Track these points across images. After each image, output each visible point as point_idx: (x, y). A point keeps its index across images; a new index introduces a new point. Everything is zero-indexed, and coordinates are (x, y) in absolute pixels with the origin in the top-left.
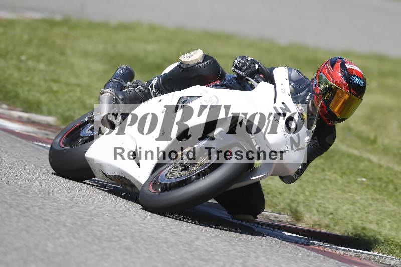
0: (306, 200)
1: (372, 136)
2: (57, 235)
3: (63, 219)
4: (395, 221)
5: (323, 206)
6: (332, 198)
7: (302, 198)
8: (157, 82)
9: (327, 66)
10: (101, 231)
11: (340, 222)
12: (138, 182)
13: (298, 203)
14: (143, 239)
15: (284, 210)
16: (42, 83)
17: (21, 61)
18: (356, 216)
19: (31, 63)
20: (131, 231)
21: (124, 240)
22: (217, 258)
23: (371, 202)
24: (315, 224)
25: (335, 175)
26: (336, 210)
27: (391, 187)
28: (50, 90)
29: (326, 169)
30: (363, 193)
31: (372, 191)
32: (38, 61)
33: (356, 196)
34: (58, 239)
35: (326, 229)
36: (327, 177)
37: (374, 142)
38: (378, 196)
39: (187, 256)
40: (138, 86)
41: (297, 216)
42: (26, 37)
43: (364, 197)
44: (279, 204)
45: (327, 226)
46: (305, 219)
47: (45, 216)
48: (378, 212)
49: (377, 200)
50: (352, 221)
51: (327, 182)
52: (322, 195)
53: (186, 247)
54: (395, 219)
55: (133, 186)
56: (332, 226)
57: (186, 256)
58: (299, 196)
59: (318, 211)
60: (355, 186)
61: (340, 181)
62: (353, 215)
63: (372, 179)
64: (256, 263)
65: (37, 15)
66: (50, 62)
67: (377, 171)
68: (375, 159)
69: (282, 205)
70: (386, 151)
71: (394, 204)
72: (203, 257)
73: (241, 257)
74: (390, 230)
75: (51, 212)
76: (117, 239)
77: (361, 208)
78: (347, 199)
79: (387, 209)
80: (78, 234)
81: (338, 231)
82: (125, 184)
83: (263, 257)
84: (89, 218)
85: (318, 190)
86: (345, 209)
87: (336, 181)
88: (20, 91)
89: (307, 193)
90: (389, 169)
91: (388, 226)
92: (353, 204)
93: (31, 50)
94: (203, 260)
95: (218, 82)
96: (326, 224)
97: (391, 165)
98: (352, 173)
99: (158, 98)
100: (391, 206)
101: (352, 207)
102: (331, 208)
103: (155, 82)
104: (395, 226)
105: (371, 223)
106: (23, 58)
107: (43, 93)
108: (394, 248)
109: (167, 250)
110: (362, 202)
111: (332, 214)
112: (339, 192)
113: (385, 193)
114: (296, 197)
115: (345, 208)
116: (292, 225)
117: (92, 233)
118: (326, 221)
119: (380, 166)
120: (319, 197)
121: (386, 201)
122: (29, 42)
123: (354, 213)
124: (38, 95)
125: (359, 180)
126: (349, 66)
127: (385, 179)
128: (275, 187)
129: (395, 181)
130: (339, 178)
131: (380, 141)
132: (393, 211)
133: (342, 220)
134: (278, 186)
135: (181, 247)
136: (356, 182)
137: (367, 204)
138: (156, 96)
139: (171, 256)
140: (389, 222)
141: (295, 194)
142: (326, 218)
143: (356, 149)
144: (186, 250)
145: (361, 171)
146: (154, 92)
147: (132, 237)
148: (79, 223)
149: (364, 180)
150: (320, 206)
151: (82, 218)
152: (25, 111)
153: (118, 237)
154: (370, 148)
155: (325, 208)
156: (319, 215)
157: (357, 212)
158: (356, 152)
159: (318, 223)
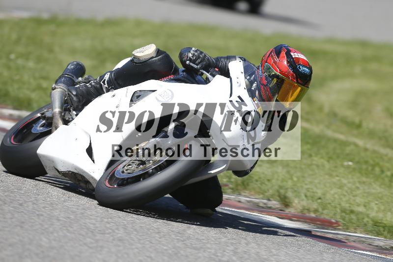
0: (294, 185)
1: (357, 120)
2: (51, 229)
3: (56, 213)
4: (381, 203)
5: (311, 190)
6: (319, 183)
7: (290, 183)
8: (109, 77)
9: (272, 56)
10: (94, 224)
11: (329, 206)
12: (92, 178)
13: (287, 189)
14: (136, 230)
15: (272, 196)
16: (32, 81)
17: (10, 60)
18: (344, 199)
19: (20, 62)
20: (123, 223)
21: (116, 231)
22: (209, 246)
23: (358, 185)
24: (304, 209)
25: (322, 160)
26: (324, 194)
27: (377, 169)
28: (39, 88)
29: (313, 155)
30: (350, 176)
31: (358, 175)
32: (27, 59)
33: (342, 179)
34: (52, 233)
35: (315, 213)
36: (314, 162)
37: (359, 126)
38: (364, 179)
39: (180, 244)
40: (90, 82)
41: (286, 202)
42: (14, 36)
43: (351, 180)
44: (268, 190)
45: (316, 211)
46: (294, 204)
47: (38, 211)
48: (365, 195)
49: (364, 183)
50: (340, 205)
51: (314, 167)
52: (309, 180)
53: (178, 236)
54: (382, 201)
55: (87, 182)
56: (320, 210)
57: (178, 245)
58: (287, 182)
59: (306, 196)
60: (341, 170)
61: (327, 166)
62: (341, 199)
63: (358, 162)
64: (248, 250)
65: (25, 15)
66: (39, 60)
67: (363, 154)
68: (360, 142)
69: (271, 192)
70: (371, 134)
71: (380, 186)
72: (194, 246)
73: (232, 244)
74: (377, 212)
75: (44, 207)
76: (110, 231)
77: (349, 191)
78: (334, 183)
79: (373, 191)
80: (71, 227)
81: (326, 215)
82: (79, 180)
83: (254, 243)
84: (82, 211)
85: (306, 175)
86: (332, 194)
87: (323, 166)
88: (10, 89)
89: (295, 179)
90: (374, 152)
91: (375, 208)
92: (341, 187)
93: (20, 49)
94: (195, 248)
95: (172, 77)
96: (314, 208)
97: (376, 148)
98: (338, 157)
99: (111, 93)
100: (378, 188)
101: (339, 190)
102: (319, 193)
103: (107, 77)
104: (382, 208)
105: (358, 205)
106: (13, 56)
107: (34, 90)
108: (382, 229)
109: (160, 240)
110: (349, 185)
111: (320, 198)
112: (327, 177)
113: (372, 176)
114: (285, 183)
115: (332, 192)
116: (281, 210)
117: (85, 226)
118: (315, 206)
119: (366, 150)
120: (307, 182)
121: (373, 184)
122: (18, 41)
123: (342, 197)
124: (28, 92)
125: (346, 163)
126: (295, 55)
127: (371, 162)
128: (263, 173)
129: (381, 163)
130: (326, 163)
131: (364, 124)
132: (379, 193)
133: (330, 204)
134: (266, 173)
135: (173, 236)
136: (343, 166)
137: (354, 187)
138: (108, 91)
139: (164, 245)
140: (376, 204)
141: (283, 180)
142: (315, 202)
143: (342, 133)
144: (178, 239)
145: (348, 155)
146: (106, 88)
147: (125, 228)
148: (72, 217)
149: (350, 163)
150: (308, 191)
151: (75, 212)
152: (15, 108)
153: (111, 229)
154: (355, 132)
155: (313, 192)
156: (308, 200)
157: (345, 196)
158: (342, 137)
159: (307, 208)
